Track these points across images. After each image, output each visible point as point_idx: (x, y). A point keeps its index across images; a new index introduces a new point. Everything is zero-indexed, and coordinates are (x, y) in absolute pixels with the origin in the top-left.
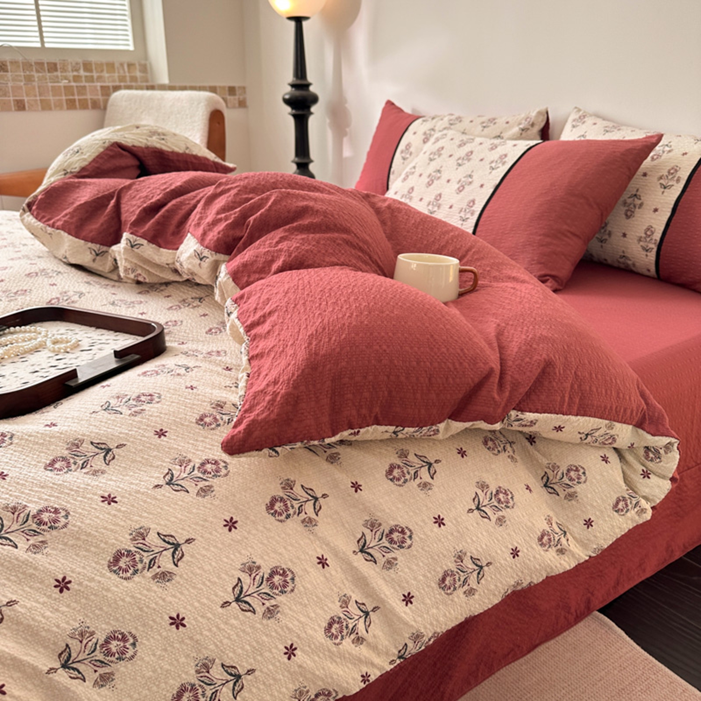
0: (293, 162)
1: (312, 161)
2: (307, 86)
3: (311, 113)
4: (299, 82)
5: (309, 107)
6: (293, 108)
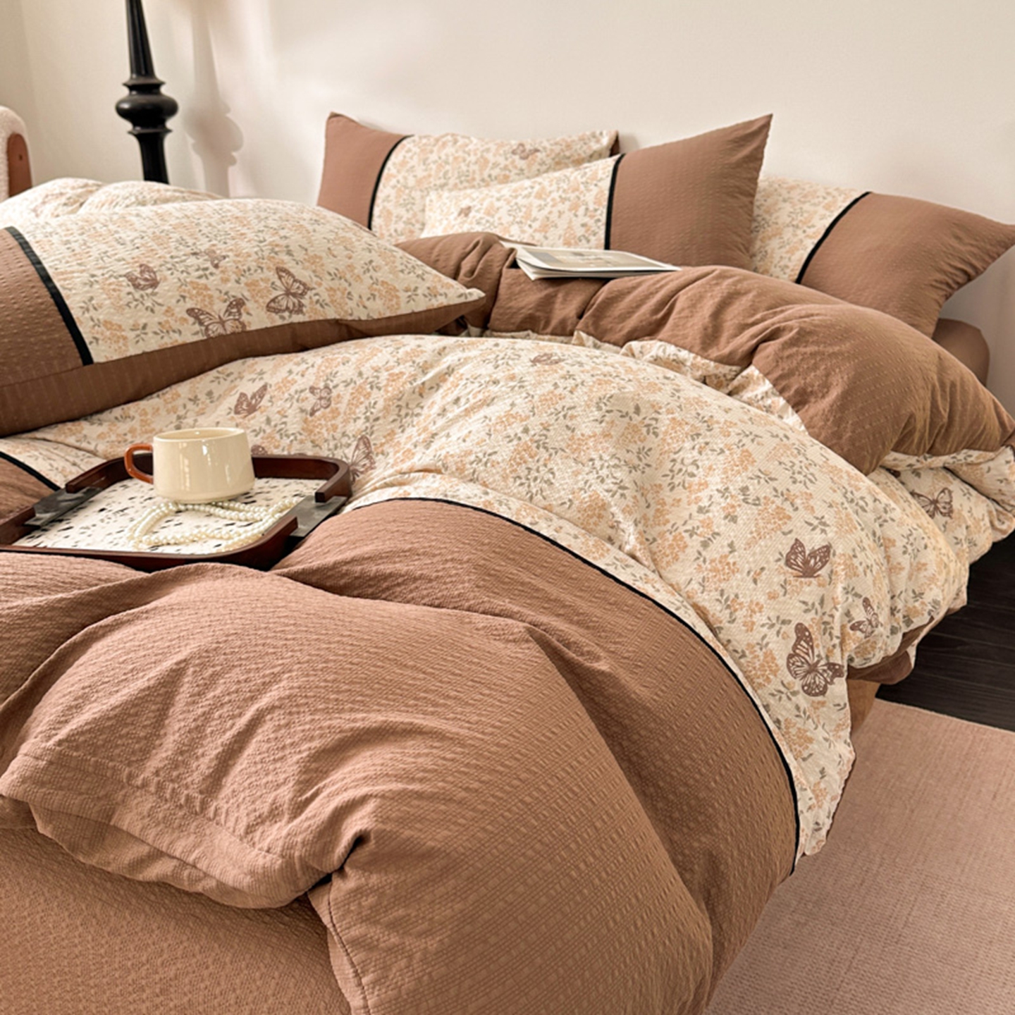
2: (156, 87)
3: (169, 131)
4: (142, 81)
5: (163, 122)
6: (135, 124)
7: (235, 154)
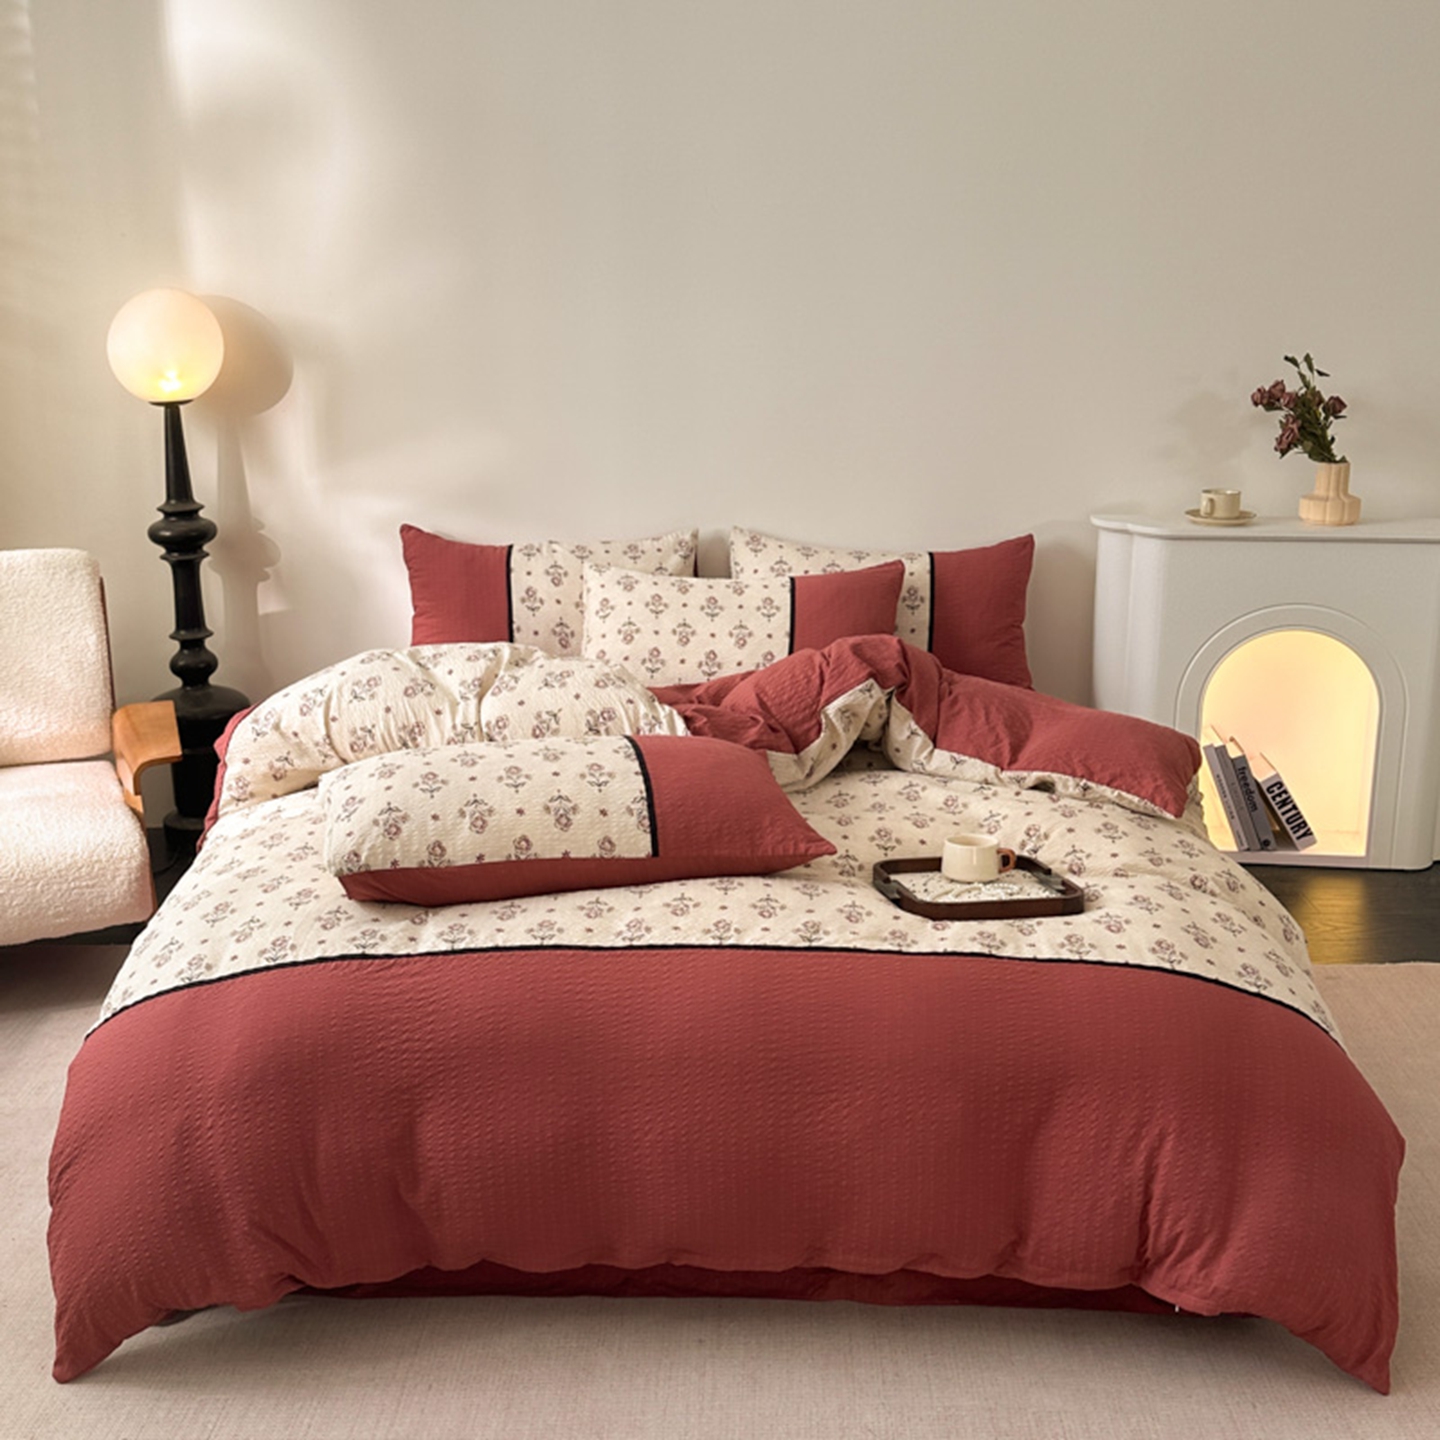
0: (172, 637)
1: (211, 634)
2: (196, 511)
3: (207, 555)
4: (180, 506)
5: (200, 547)
6: (169, 550)
7: (268, 570)
